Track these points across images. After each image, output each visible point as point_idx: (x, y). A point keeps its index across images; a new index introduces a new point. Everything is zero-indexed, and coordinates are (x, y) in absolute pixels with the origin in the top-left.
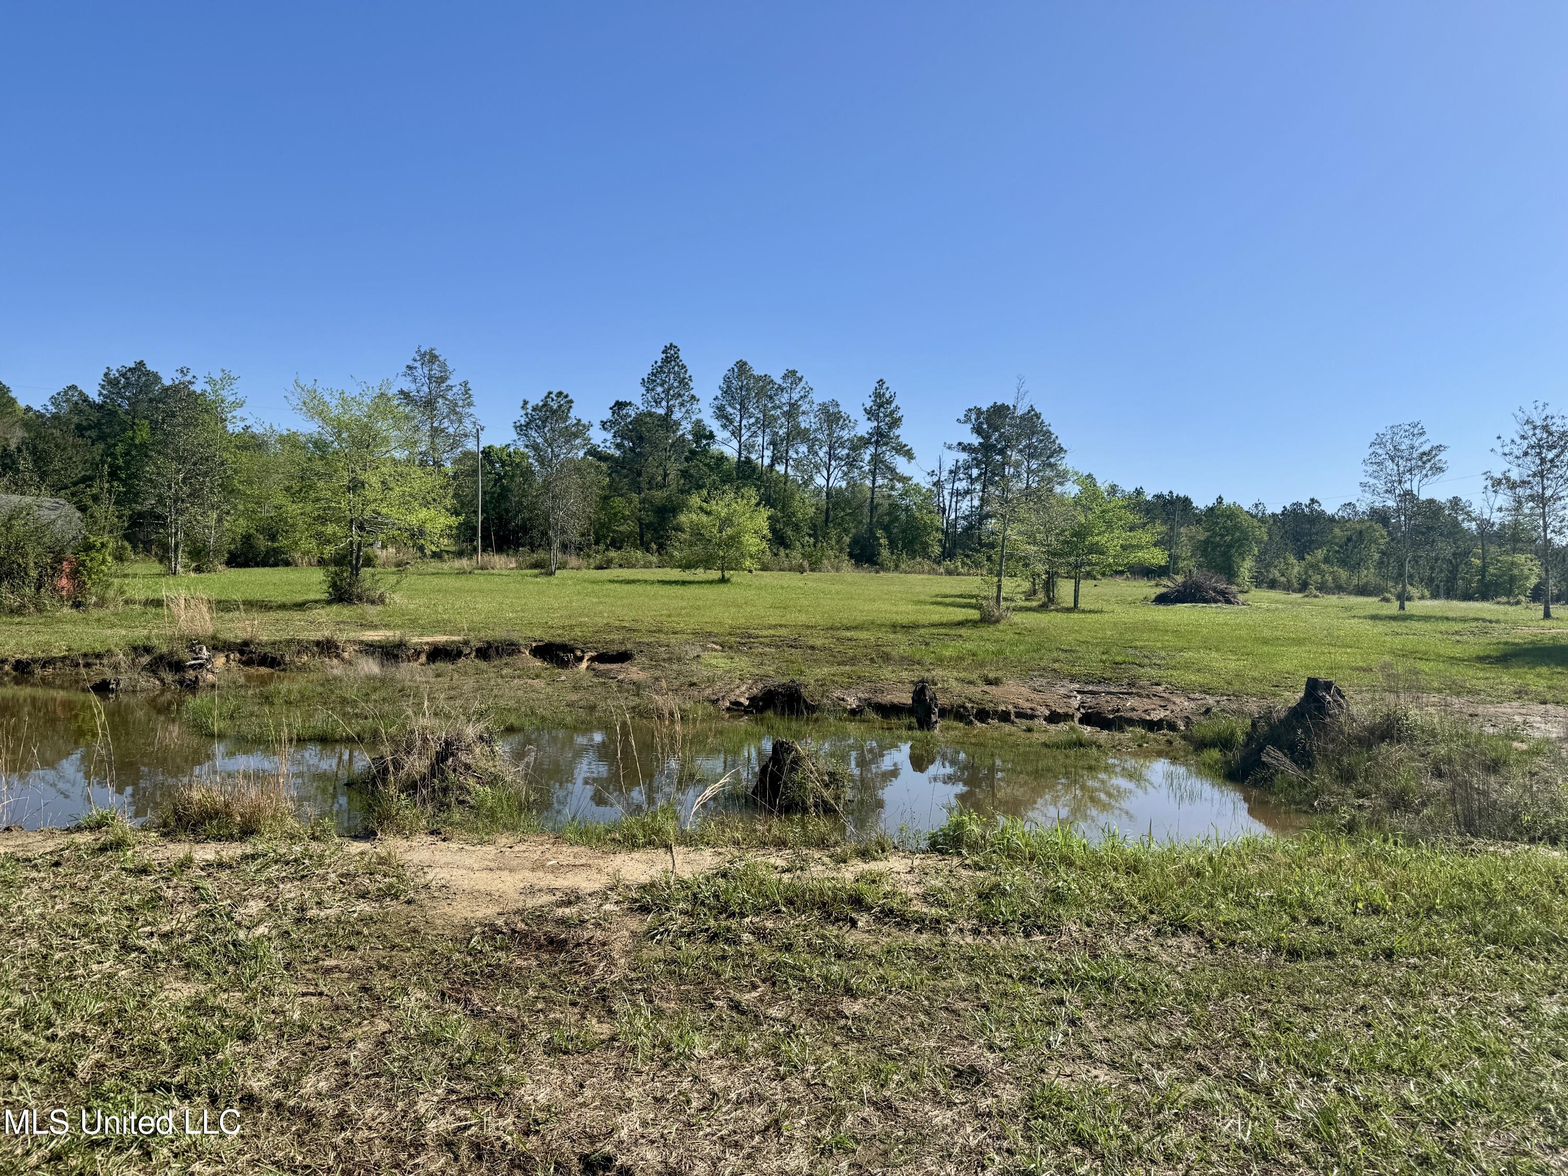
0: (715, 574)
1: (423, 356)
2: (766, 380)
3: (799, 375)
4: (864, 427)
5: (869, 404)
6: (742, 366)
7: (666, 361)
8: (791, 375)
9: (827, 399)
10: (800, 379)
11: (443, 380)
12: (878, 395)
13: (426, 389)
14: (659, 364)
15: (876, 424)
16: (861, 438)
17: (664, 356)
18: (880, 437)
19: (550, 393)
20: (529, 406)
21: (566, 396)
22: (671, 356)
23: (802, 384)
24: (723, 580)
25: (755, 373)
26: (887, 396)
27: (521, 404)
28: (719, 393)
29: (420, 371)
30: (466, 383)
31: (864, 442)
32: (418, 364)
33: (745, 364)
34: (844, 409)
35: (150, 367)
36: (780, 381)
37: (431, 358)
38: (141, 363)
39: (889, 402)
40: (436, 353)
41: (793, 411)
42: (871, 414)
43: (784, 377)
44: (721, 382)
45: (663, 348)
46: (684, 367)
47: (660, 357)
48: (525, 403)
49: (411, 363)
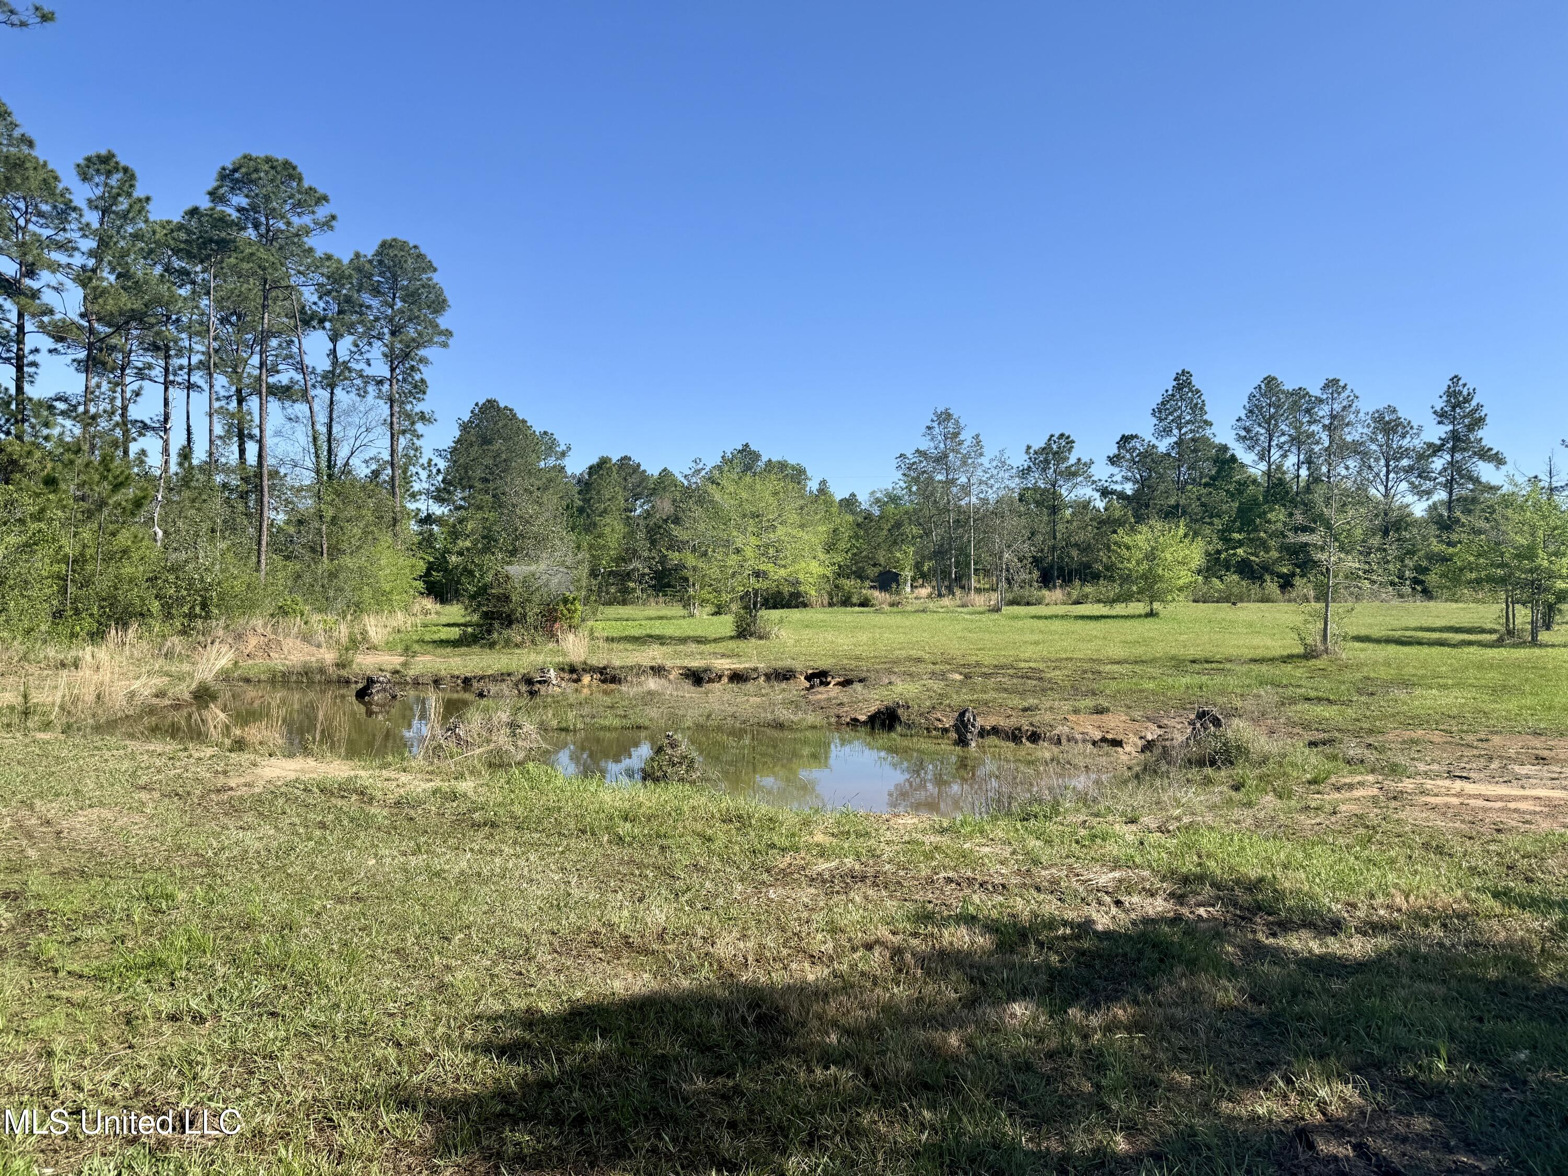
0: (1139, 607)
1: (939, 416)
2: (1300, 393)
3: (1341, 383)
4: (1435, 432)
5: (1440, 404)
6: (1270, 381)
7: (1179, 388)
8: (1332, 385)
9: (1381, 406)
10: (1344, 387)
11: (956, 435)
12: (1452, 394)
13: (942, 446)
14: (1170, 392)
15: (1450, 427)
16: (1430, 445)
17: (1175, 383)
18: (1456, 442)
19: (1052, 436)
20: (1032, 451)
21: (1068, 437)
22: (1183, 382)
23: (1347, 393)
24: (1151, 614)
25: (1285, 388)
26: (1465, 392)
27: (1024, 448)
28: (1243, 414)
29: (937, 430)
30: (978, 436)
31: (1436, 450)
32: (935, 424)
33: (1274, 379)
34: (1403, 414)
35: (753, 447)
36: (1318, 393)
37: (945, 417)
38: (747, 445)
39: (1467, 400)
40: (951, 411)
41: (1335, 424)
42: (1442, 416)
43: (1325, 387)
44: (1245, 401)
45: (1174, 376)
46: (1198, 391)
47: (1171, 384)
48: (1029, 447)
49: (929, 424)
